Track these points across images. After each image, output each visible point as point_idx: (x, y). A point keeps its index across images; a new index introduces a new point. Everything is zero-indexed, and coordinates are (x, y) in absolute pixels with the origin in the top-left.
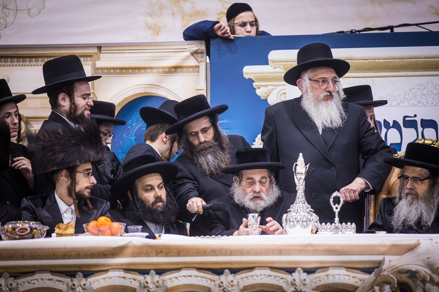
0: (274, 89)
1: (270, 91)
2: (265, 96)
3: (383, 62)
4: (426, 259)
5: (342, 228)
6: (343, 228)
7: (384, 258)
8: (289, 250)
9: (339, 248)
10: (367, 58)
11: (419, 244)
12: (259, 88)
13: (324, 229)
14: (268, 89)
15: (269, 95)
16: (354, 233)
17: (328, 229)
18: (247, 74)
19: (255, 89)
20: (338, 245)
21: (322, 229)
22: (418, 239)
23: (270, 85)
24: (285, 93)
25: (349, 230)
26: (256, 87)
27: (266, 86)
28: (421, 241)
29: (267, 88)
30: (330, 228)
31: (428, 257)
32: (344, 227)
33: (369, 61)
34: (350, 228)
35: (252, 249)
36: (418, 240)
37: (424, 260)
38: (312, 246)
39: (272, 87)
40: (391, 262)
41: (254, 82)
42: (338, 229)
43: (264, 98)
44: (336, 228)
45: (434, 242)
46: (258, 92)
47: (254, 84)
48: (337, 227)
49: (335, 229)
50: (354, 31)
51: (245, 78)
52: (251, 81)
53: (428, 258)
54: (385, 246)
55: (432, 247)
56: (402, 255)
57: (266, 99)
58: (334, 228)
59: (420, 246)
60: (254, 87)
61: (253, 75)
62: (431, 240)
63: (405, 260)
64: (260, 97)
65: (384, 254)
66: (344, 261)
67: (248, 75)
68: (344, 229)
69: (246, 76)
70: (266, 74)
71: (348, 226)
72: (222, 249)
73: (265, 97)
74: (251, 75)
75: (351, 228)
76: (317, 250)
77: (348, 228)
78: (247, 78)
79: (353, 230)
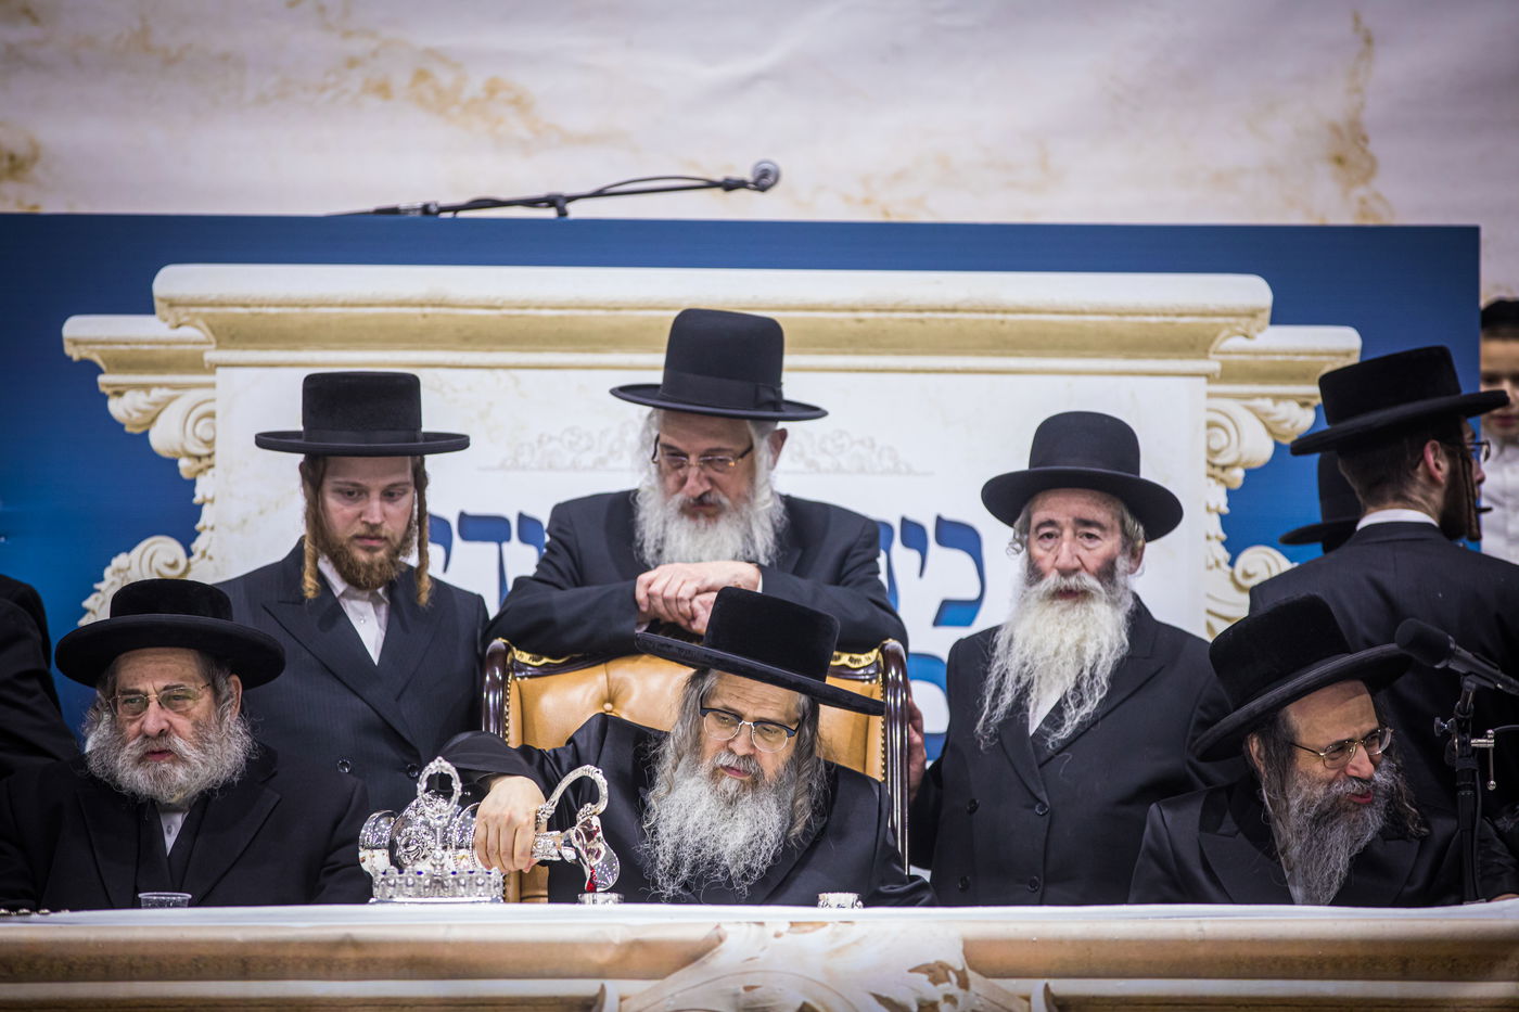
0: (171, 399)
1: (161, 406)
2: (141, 422)
3: (551, 319)
4: (742, 991)
5: (455, 883)
6: (459, 884)
7: (603, 988)
8: (276, 961)
9: (448, 953)
10: (498, 303)
11: (721, 940)
12: (119, 394)
13: (394, 886)
14: (150, 399)
15: (153, 421)
16: (498, 901)
17: (408, 886)
18: (76, 343)
19: (105, 398)
20: (446, 943)
21: (389, 885)
22: (716, 921)
23: (160, 386)
24: (211, 415)
25: (480, 889)
26: (108, 391)
27: (146, 387)
28: (725, 928)
29: (148, 393)
30: (413, 885)
31: (748, 984)
32: (462, 882)
33: (505, 312)
34: (483, 885)
35: (144, 958)
36: (718, 927)
37: (736, 995)
38: (356, 944)
39: (166, 392)
40: (624, 1003)
41: (101, 371)
42: (443, 886)
43: (138, 431)
44: (434, 884)
45: (770, 931)
46: (116, 408)
47: (102, 379)
48: (438, 881)
49: (430, 886)
50: (433, 209)
51: (70, 358)
52: (90, 369)
53: (747, 989)
54: (608, 944)
55: (764, 948)
56: (663, 977)
57: (146, 434)
58: (427, 882)
59: (723, 945)
60: (103, 389)
61: (99, 347)
62: (761, 924)
63: (672, 995)
64: (122, 426)
65: (601, 973)
66: (465, 999)
67: (82, 348)
68: (462, 888)
69: (74, 352)
71: (477, 878)
72: (38, 957)
73: (139, 426)
75: (486, 885)
76: (373, 961)
77: (478, 885)
78: (76, 357)
79: (492, 890)
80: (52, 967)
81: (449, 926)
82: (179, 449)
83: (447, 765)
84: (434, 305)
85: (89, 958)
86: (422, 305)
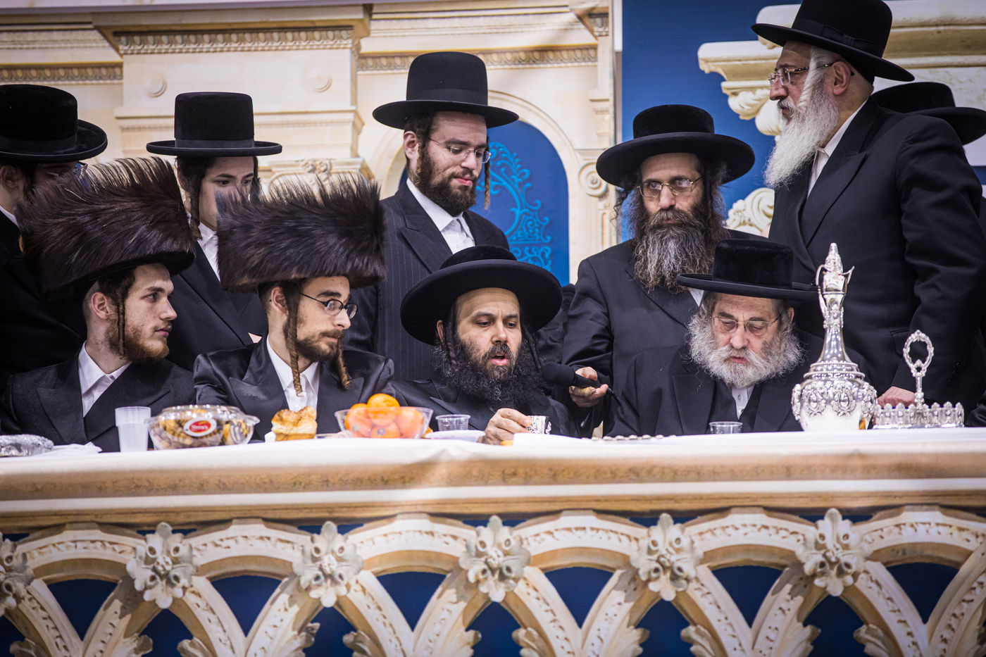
1: (762, 101)
2: (749, 112)
5: (931, 414)
6: (933, 415)
8: (809, 468)
9: (924, 461)
12: (735, 94)
13: (890, 417)
14: (756, 97)
15: (758, 111)
17: (899, 417)
18: (707, 61)
19: (726, 97)
20: (923, 454)
21: (886, 417)
23: (762, 87)
25: (948, 418)
26: (728, 92)
27: (753, 89)
29: (754, 93)
30: (902, 416)
32: (936, 413)
34: (950, 415)
35: (722, 466)
38: (862, 456)
41: (724, 80)
42: (923, 417)
43: (748, 118)
44: (917, 415)
46: (734, 103)
47: (724, 84)
48: (919, 413)
49: (914, 416)
51: (703, 72)
52: (717, 78)
57: (753, 120)
58: (912, 414)
60: (725, 91)
61: (722, 63)
64: (738, 115)
66: (937, 491)
67: (710, 64)
68: (936, 417)
69: (706, 68)
70: (752, 62)
71: (946, 411)
72: (654, 466)
73: (749, 115)
74: (718, 66)
75: (952, 415)
76: (874, 467)
77: (946, 415)
78: (707, 71)
79: (957, 418)
80: (663, 473)
81: (925, 443)
82: (775, 130)
83: (923, 335)
84: (945, 25)
85: (687, 467)
86: (937, 25)
